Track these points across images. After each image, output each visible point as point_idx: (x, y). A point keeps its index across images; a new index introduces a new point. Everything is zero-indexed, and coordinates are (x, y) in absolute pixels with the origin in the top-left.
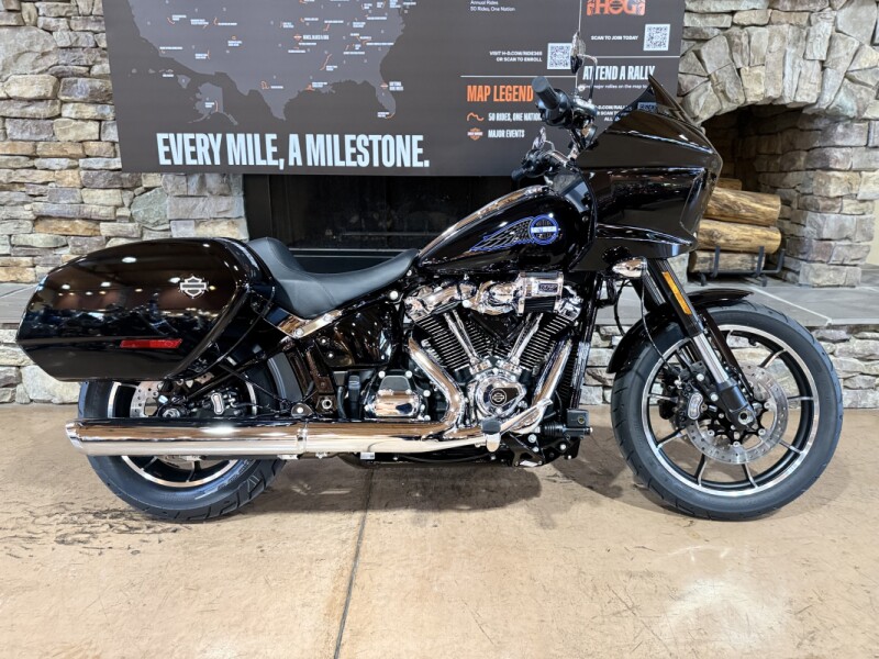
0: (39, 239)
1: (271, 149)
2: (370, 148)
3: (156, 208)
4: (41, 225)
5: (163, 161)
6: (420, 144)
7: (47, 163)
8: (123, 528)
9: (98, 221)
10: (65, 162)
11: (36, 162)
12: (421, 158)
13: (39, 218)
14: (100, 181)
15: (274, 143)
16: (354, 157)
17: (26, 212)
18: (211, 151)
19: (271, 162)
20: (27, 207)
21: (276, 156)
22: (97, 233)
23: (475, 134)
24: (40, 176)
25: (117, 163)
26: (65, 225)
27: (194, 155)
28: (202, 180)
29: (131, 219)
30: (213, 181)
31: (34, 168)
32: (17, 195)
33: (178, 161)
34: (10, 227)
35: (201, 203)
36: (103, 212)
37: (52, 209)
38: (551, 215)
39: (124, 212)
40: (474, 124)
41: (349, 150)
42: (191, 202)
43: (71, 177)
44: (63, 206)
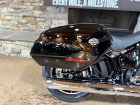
0: (24, 21)
1: (79, 2)
2: (104, 2)
3: (49, 15)
4: (24, 18)
5: (54, 4)
7: (26, 4)
8: (53, 102)
9: (36, 18)
10: (30, 4)
11: (24, 3)
12: (116, 5)
13: (24, 16)
14: (37, 9)
15: (80, 0)
17: (21, 15)
18: (65, 2)
19: (79, 5)
20: (21, 14)
21: (80, 4)
22: (36, 20)
24: (24, 7)
25: (41, 4)
26: (29, 18)
27: (61, 3)
28: (60, 9)
29: (43, 18)
30: (62, 9)
31: (23, 5)
32: (19, 11)
33: (57, 4)
34: (18, 18)
35: (59, 15)
36: (38, 16)
37: (27, 14)
39: (42, 16)
41: (99, 3)
42: (57, 14)
43: (31, 7)
44: (29, 14)
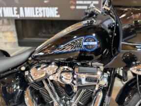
1: (16, 12)
2: (42, 11)
6: (57, 10)
12: (57, 14)
15: (16, 10)
16: (38, 14)
19: (16, 16)
21: (17, 14)
23: (73, 7)
28: (3, 21)
35: (3, 27)
38: (94, 35)
40: (72, 4)
41: (37, 12)
42: (1, 27)
